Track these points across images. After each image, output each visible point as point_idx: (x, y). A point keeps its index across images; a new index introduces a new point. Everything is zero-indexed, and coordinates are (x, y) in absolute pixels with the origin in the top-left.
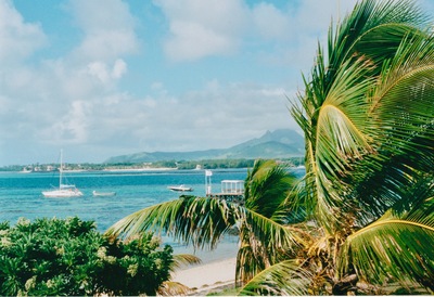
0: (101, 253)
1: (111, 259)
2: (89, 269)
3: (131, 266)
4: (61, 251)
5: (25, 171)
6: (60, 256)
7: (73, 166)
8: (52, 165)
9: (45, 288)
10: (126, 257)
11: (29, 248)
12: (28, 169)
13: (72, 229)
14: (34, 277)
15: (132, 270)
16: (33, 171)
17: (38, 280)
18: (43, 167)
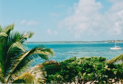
0: (106, 67)
1: (109, 69)
2: (101, 72)
3: (115, 71)
4: (94, 66)
5: (106, 42)
6: (94, 67)
7: (119, 41)
8: (114, 40)
9: (88, 76)
10: (114, 69)
11: (85, 65)
12: (107, 42)
13: (100, 60)
14: (86, 73)
15: (115, 73)
16: (108, 42)
17: (87, 74)
18: (111, 41)
